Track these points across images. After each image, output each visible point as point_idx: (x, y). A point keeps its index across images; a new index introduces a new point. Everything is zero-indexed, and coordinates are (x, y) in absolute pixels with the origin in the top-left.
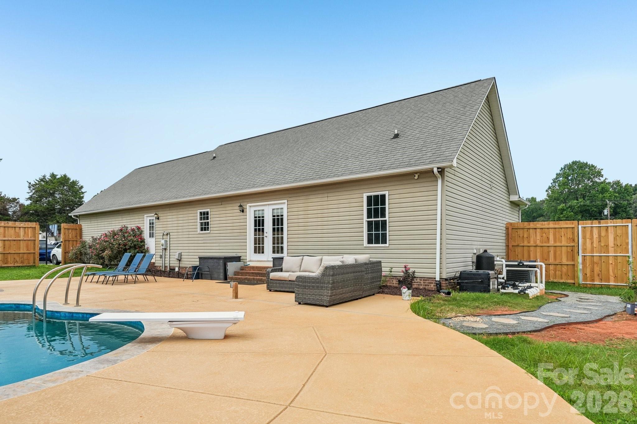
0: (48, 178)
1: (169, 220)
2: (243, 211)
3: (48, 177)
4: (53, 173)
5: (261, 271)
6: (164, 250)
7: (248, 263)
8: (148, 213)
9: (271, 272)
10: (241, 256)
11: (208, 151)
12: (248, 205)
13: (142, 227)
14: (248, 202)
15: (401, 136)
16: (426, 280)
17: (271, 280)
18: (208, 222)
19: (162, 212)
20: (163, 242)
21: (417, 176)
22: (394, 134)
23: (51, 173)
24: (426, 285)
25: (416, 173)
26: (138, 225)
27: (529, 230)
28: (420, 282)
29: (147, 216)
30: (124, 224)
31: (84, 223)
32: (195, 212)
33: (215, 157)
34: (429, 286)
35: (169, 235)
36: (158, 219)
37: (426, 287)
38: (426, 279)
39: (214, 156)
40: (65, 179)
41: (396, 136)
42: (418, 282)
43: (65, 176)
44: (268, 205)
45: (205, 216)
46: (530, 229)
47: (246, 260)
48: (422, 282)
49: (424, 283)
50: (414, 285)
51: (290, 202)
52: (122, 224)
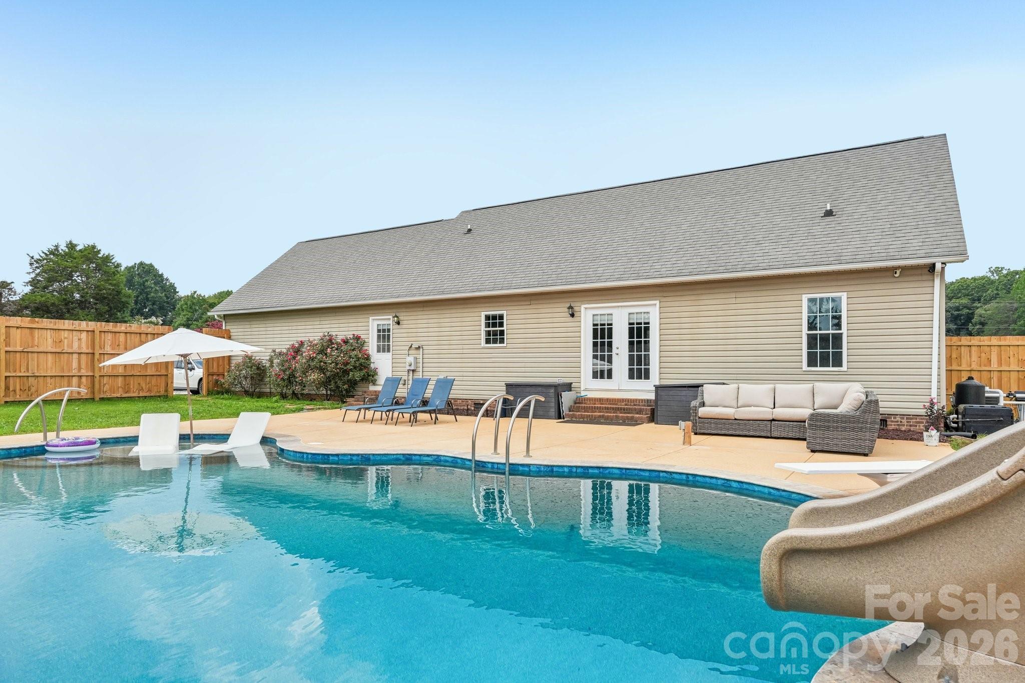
0: (62, 250)
1: (420, 326)
2: (572, 315)
3: (63, 247)
4: (70, 242)
5: (616, 404)
6: (411, 372)
7: (583, 394)
8: (375, 314)
9: (700, 407)
10: (572, 383)
11: (444, 219)
12: (583, 307)
13: (362, 337)
14: (583, 302)
15: (837, 213)
16: (911, 419)
17: (699, 418)
18: (503, 331)
19: (404, 314)
20: (410, 359)
21: (898, 272)
22: (825, 209)
23: (68, 241)
24: (910, 426)
25: (899, 267)
26: (356, 333)
27: (959, 348)
28: (901, 422)
29: (374, 319)
30: (328, 330)
31: (233, 327)
32: (476, 314)
33: (470, 230)
34: (916, 426)
35: (421, 349)
36: (398, 323)
37: (912, 429)
38: (911, 416)
39: (469, 228)
40: (91, 253)
41: (829, 213)
42: (898, 421)
43: (94, 247)
44: (619, 307)
45: (495, 321)
46: (961, 346)
47: (579, 389)
48: (904, 421)
49: (908, 422)
50: (891, 425)
51: (663, 304)
52: (324, 330)
